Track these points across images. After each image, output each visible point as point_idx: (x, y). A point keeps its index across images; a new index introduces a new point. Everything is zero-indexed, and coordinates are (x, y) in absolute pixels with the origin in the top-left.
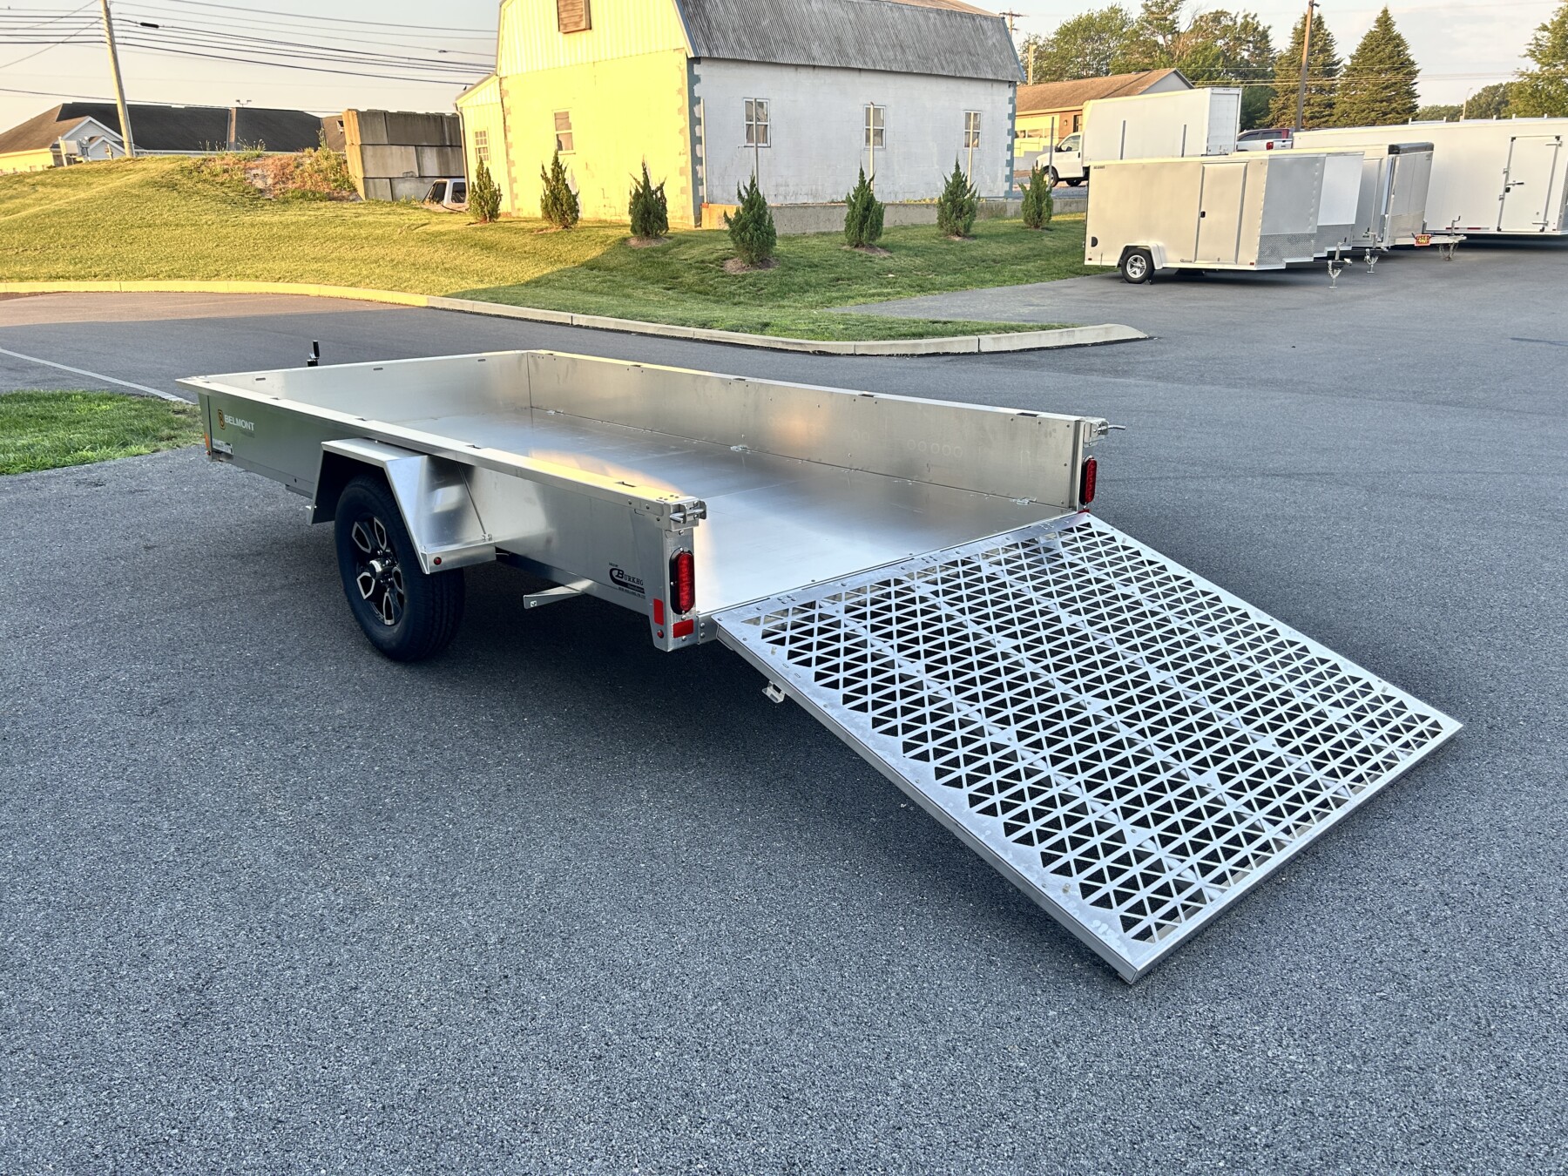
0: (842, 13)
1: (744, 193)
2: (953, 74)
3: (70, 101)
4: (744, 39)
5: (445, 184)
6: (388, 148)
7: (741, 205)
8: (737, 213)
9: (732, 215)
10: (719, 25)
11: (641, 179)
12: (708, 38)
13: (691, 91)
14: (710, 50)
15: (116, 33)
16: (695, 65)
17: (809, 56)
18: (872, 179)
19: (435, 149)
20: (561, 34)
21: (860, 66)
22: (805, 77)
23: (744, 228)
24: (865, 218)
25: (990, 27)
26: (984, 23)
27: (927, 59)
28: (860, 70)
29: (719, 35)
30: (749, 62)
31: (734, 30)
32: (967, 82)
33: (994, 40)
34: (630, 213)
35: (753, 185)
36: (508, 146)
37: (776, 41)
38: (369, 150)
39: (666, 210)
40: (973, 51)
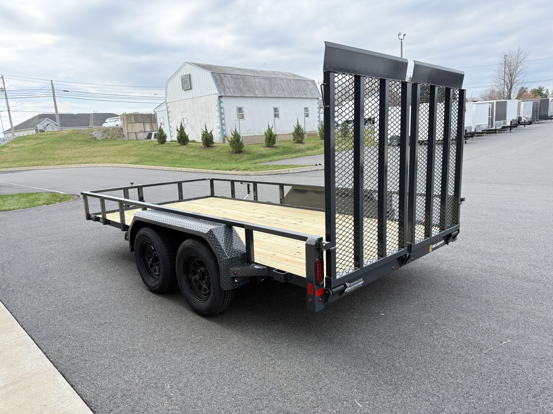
0: (265, 82)
1: (233, 134)
2: (299, 97)
3: (41, 113)
4: (235, 90)
5: (152, 133)
6: (135, 124)
7: (233, 137)
8: (231, 139)
9: (230, 140)
10: (227, 87)
11: (205, 130)
12: (224, 90)
13: (220, 105)
14: (225, 94)
15: (55, 94)
16: (221, 98)
17: (255, 94)
18: (272, 127)
19: (149, 124)
20: (183, 91)
21: (270, 96)
22: (254, 100)
23: (234, 143)
24: (270, 139)
25: (310, 83)
26: (309, 83)
27: (291, 93)
28: (271, 97)
29: (228, 90)
30: (237, 97)
31: (232, 88)
32: (304, 99)
33: (312, 87)
34: (202, 140)
35: (236, 131)
36: (169, 122)
37: (245, 90)
38: (129, 125)
39: (213, 139)
40: (305, 90)
